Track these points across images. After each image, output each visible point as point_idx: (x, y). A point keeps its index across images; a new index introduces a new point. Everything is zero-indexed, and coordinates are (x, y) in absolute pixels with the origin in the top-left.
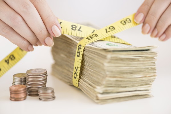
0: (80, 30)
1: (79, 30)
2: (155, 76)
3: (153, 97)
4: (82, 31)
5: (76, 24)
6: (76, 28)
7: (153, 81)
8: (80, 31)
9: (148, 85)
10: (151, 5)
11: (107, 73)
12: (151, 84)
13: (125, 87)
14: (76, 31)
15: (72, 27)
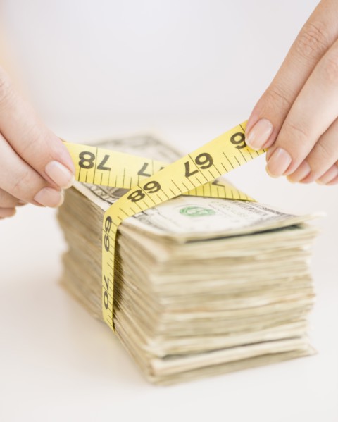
0: (105, 166)
1: (100, 167)
2: (311, 295)
3: (316, 353)
4: (109, 169)
5: (92, 150)
6: (94, 162)
7: (308, 310)
8: (106, 169)
9: (296, 321)
10: (294, 99)
11: (164, 301)
12: (304, 320)
13: (226, 334)
14: (92, 169)
15: (79, 160)
